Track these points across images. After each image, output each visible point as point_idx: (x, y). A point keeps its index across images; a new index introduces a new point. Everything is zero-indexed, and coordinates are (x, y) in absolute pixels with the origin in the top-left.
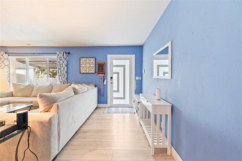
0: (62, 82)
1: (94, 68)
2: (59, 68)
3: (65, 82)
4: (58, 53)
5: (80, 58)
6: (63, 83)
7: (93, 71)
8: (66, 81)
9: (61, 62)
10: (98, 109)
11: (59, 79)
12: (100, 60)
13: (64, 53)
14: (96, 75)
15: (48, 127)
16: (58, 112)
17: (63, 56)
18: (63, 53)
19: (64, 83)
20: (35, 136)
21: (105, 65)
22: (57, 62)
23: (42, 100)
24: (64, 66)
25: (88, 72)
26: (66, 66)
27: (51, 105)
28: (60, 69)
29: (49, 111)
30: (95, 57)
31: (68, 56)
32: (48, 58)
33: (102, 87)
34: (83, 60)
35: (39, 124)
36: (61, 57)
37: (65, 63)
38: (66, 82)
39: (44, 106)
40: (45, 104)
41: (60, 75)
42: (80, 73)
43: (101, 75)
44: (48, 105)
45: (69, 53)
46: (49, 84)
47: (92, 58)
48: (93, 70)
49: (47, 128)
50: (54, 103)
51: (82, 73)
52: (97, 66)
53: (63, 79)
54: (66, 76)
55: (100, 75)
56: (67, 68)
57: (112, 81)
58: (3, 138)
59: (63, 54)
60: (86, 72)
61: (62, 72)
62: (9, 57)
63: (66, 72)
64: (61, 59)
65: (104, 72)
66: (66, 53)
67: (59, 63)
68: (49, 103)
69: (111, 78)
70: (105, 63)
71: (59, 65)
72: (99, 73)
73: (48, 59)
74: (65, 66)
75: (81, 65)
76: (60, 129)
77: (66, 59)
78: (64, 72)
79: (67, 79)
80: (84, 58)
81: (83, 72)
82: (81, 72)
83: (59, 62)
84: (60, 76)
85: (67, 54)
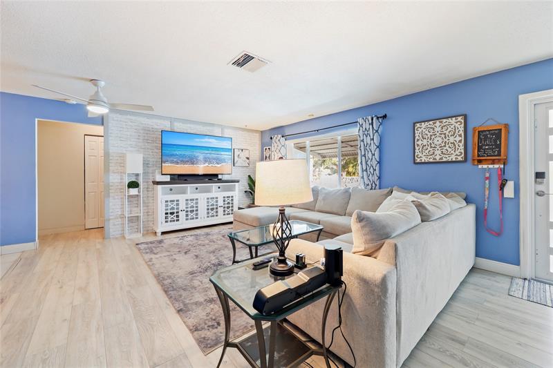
0: (368, 185)
1: (462, 147)
2: (363, 153)
3: (376, 185)
4: (360, 121)
5: (414, 124)
6: (370, 187)
7: (456, 154)
8: (377, 183)
9: (368, 140)
10: (479, 275)
11: (363, 177)
12: (485, 119)
13: (374, 119)
14: (469, 165)
15: (379, 297)
16: (396, 265)
17: (371, 126)
18: (372, 119)
19: (372, 186)
20: (351, 306)
21: (508, 132)
22: (359, 142)
23: (362, 227)
24: (373, 147)
25: (438, 158)
26: (378, 147)
27: (379, 242)
28: (365, 155)
29: (374, 256)
30: (464, 113)
31: (381, 124)
32: (339, 135)
33: (493, 206)
34: (422, 128)
35: (359, 283)
36: (368, 129)
37: (376, 140)
38: (378, 187)
39: (366, 242)
40: (368, 237)
41: (364, 168)
42: (415, 163)
43: (491, 166)
44: (372, 240)
45: (385, 117)
46: (343, 188)
47: (452, 117)
48: (457, 152)
49: (378, 299)
50: (387, 238)
51: (418, 163)
52: (473, 140)
53: (370, 178)
54: (377, 172)
55: (485, 166)
56: (380, 151)
57: (540, 188)
58: (311, 293)
59: (370, 122)
60: (431, 160)
61: (369, 163)
62: (287, 142)
63: (379, 162)
64: (366, 133)
65: (503, 156)
66: (378, 118)
67: (362, 143)
68: (374, 237)
69: (540, 176)
70: (506, 126)
71: (362, 148)
72: (480, 162)
73: (339, 138)
74: (375, 147)
75: (418, 140)
76: (400, 308)
77: (377, 131)
78: (374, 163)
79: (379, 178)
80: (424, 122)
81: (424, 159)
82: (418, 160)
83: (363, 140)
84: (365, 173)
85: (380, 120)
